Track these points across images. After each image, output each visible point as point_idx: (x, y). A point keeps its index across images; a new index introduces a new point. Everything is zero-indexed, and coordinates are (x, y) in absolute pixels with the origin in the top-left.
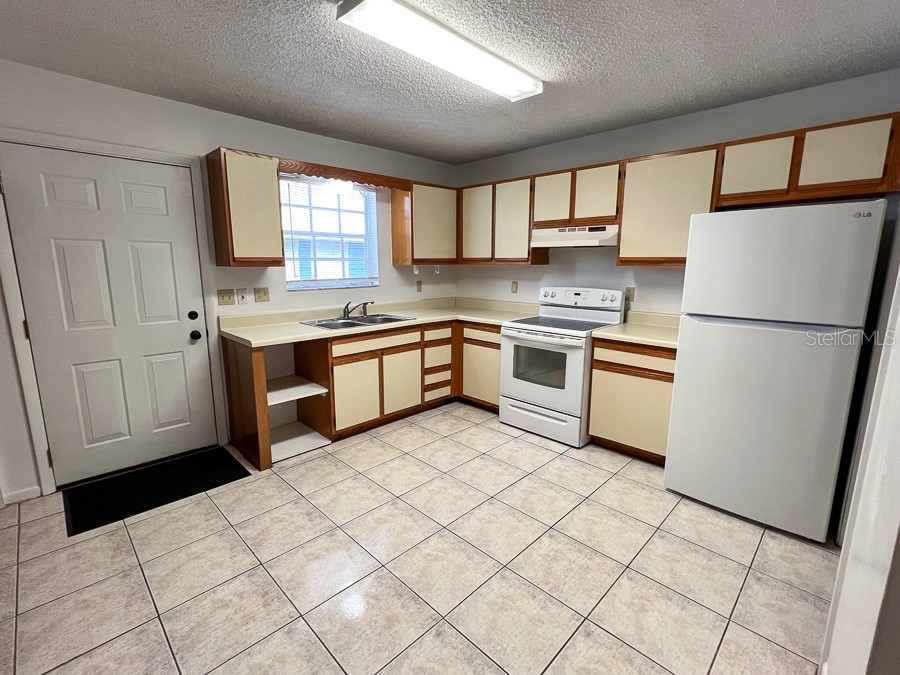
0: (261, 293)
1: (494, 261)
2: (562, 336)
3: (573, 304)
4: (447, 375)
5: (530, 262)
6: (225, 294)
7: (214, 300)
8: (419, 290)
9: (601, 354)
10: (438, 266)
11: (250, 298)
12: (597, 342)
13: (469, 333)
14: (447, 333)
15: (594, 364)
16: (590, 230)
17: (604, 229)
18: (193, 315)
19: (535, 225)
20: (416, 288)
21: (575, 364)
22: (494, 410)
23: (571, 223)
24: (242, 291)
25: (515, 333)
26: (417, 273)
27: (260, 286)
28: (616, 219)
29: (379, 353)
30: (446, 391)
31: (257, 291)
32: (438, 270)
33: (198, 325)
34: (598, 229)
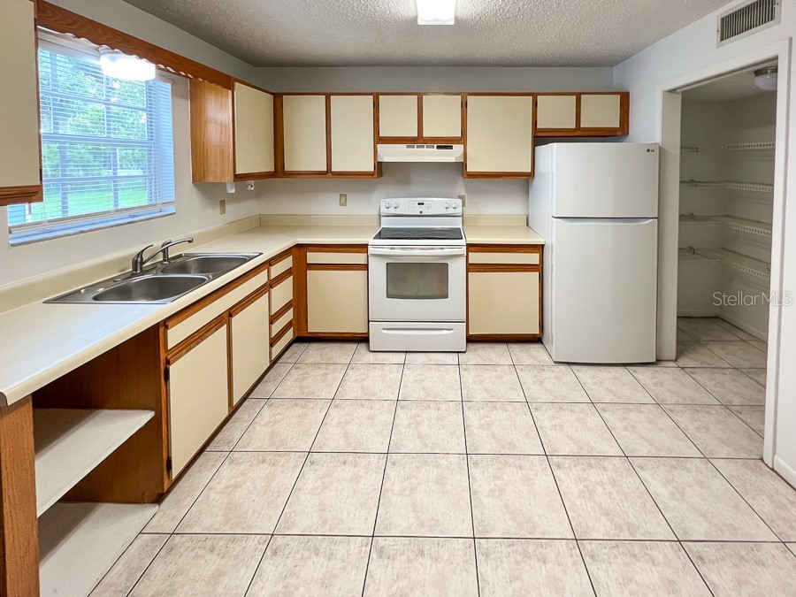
1: (329, 174)
2: (442, 247)
3: (419, 214)
5: (376, 176)
8: (223, 212)
9: (477, 258)
12: (471, 247)
13: (313, 257)
15: (471, 268)
16: (438, 147)
17: (451, 147)
19: (379, 140)
20: (218, 210)
21: (457, 271)
22: (363, 339)
23: (419, 140)
25: (386, 251)
26: (233, 191)
28: (462, 140)
34: (445, 147)
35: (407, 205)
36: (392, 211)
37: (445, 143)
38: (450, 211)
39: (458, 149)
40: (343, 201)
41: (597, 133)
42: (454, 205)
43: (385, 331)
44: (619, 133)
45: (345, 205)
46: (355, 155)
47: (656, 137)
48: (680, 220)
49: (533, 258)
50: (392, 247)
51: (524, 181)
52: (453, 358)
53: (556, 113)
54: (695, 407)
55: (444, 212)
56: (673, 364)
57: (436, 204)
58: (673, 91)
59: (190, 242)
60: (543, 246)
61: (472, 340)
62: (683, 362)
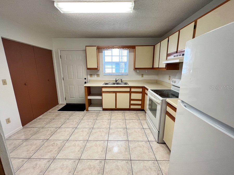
0: (98, 75)
4: (140, 102)
6: (91, 75)
7: (89, 76)
10: (147, 70)
11: (96, 76)
14: (140, 90)
18: (85, 79)
20: (141, 76)
24: (94, 75)
27: (97, 74)
29: (116, 92)
30: (139, 107)
31: (97, 75)
32: (146, 71)
33: (86, 81)
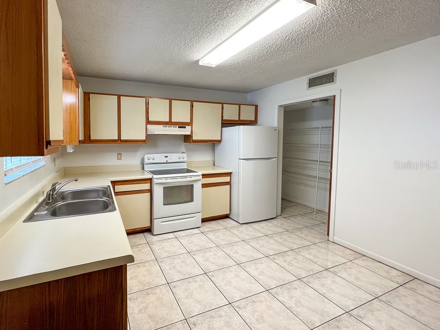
1: (121, 142)
3: (165, 162)
15: (204, 186)
16: (179, 127)
17: (185, 127)
23: (170, 123)
25: (163, 181)
28: (190, 124)
34: (182, 127)
35: (159, 157)
36: (151, 161)
37: (182, 125)
38: (181, 160)
39: (188, 128)
40: (119, 157)
41: (248, 123)
42: (184, 157)
43: (162, 223)
44: (254, 123)
45: (121, 159)
46: (134, 130)
47: (276, 125)
48: (283, 159)
49: (227, 179)
50: (166, 178)
51: (213, 144)
52: (196, 231)
53: (231, 113)
54: (300, 229)
55: (178, 160)
56: (280, 217)
57: (174, 157)
58: (281, 106)
59: (76, 180)
60: (231, 173)
61: (204, 220)
62: (284, 215)
